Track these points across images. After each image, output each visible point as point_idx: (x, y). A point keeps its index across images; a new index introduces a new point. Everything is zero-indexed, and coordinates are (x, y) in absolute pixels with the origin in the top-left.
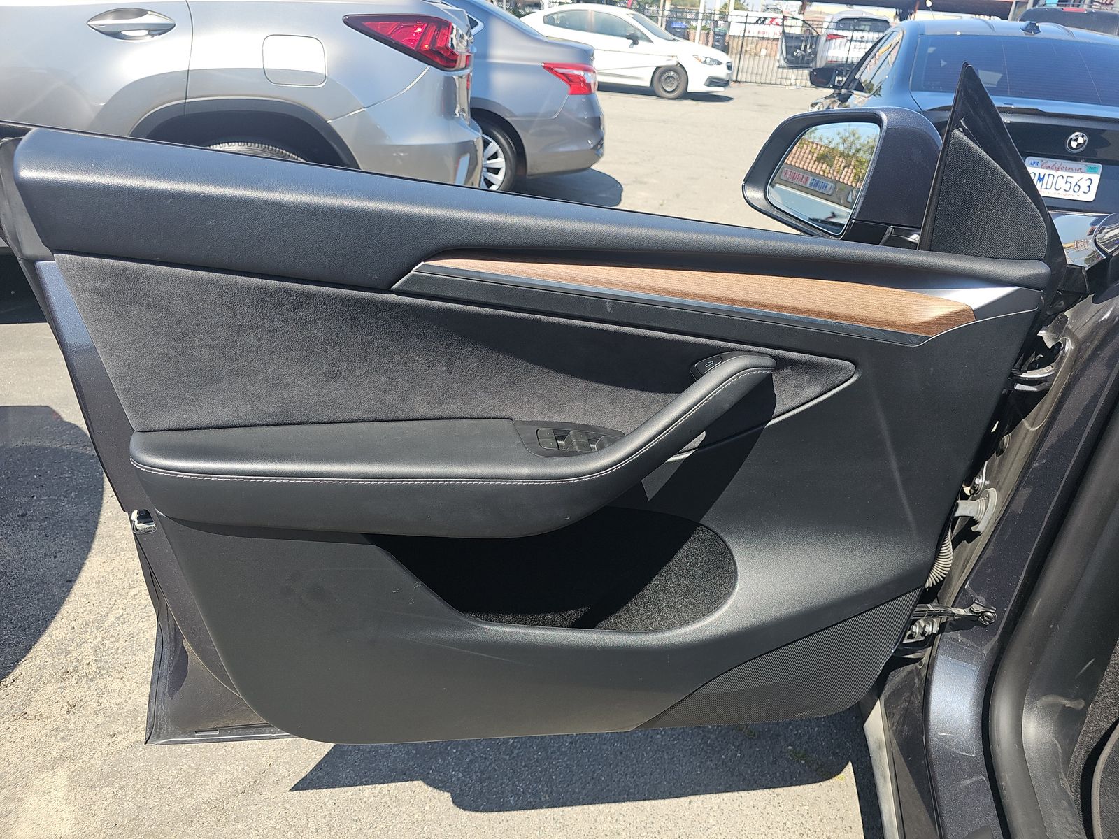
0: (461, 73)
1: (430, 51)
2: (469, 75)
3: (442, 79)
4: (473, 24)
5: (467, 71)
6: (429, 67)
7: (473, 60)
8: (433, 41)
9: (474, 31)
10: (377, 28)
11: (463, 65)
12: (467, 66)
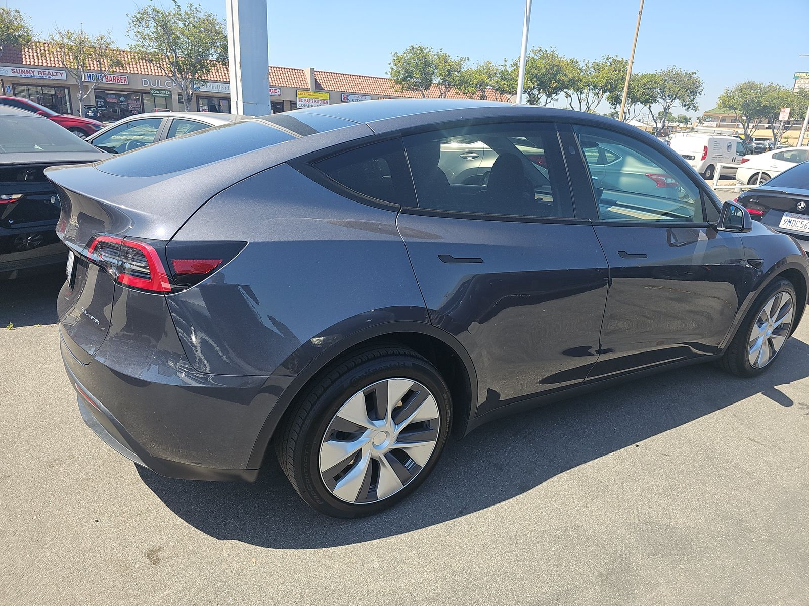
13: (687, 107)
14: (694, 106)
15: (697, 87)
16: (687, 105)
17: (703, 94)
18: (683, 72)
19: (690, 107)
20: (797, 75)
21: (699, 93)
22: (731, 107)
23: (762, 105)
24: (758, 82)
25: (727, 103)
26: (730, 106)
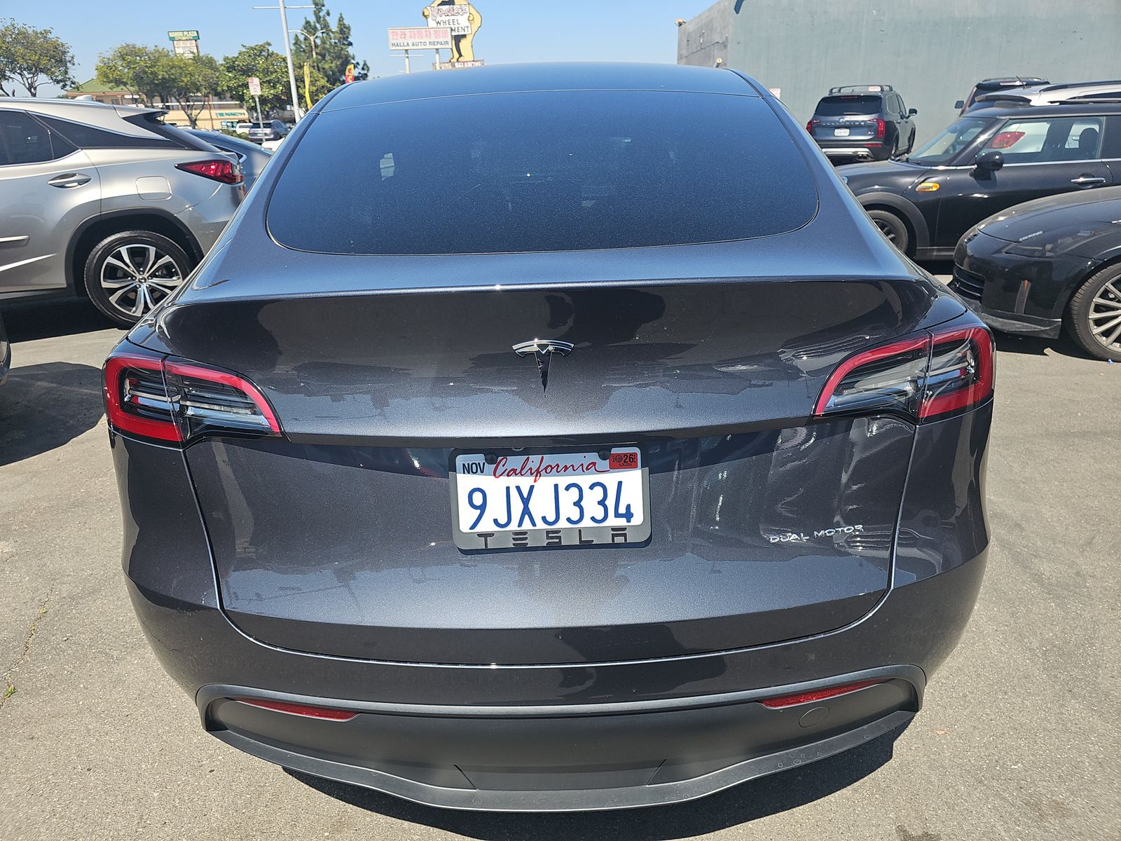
0: (239, 185)
1: (222, 176)
2: (243, 186)
3: (230, 190)
4: (240, 157)
5: (242, 183)
6: (222, 184)
7: (244, 178)
8: (222, 171)
9: (241, 161)
10: (193, 168)
11: (239, 181)
12: (241, 181)
13: (62, 84)
14: (73, 83)
15: (64, 53)
16: (61, 81)
17: (76, 63)
18: (30, 31)
19: (66, 85)
20: (172, 35)
21: (70, 62)
22: (119, 82)
23: (160, 77)
24: (139, 45)
25: (109, 75)
26: (116, 80)
